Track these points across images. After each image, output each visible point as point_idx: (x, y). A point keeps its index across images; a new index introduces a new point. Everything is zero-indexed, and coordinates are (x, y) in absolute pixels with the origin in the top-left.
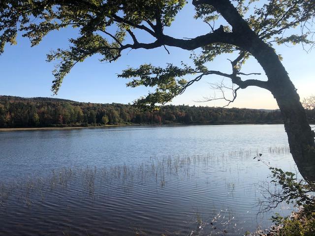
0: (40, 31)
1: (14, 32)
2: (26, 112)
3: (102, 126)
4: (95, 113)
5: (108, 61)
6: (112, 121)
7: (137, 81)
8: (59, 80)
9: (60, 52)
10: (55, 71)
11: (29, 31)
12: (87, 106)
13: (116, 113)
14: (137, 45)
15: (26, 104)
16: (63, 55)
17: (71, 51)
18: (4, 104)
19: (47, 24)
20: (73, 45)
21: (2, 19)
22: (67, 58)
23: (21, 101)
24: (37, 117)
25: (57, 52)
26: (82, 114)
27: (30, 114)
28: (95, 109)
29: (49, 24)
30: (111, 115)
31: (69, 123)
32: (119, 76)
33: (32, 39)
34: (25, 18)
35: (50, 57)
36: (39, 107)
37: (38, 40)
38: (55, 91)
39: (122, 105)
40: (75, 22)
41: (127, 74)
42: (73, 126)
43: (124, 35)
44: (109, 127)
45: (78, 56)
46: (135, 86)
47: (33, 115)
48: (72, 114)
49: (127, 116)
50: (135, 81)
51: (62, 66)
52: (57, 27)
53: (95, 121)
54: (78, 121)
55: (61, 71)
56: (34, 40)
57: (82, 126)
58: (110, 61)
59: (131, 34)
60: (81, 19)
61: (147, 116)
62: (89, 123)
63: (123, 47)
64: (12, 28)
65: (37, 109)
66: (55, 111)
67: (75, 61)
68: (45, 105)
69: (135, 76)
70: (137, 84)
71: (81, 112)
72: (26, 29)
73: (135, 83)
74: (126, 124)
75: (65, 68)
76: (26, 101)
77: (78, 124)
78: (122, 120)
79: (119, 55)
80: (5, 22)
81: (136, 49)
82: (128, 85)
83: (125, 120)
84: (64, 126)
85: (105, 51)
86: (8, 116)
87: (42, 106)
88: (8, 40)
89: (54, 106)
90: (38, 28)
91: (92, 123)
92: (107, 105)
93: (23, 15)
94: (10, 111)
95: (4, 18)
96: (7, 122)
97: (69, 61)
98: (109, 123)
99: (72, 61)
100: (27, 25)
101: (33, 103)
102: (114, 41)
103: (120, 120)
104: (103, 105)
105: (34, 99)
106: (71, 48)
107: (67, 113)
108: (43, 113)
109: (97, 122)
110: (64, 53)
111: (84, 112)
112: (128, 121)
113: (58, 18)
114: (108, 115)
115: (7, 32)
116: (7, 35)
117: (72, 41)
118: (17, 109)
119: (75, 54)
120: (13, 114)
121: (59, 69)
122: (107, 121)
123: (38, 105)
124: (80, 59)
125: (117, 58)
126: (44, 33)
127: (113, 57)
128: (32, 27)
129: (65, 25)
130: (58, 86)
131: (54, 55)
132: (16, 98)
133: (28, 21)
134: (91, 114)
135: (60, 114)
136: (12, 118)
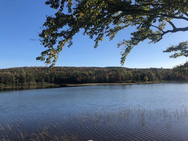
0: (114, 32)
1: (102, 35)
2: (102, 75)
3: (144, 83)
4: (139, 74)
5: (154, 42)
6: (151, 79)
7: (178, 54)
8: (125, 57)
9: (124, 42)
10: (122, 52)
11: (109, 32)
12: (134, 71)
13: (153, 74)
14: (175, 30)
15: (102, 71)
16: (126, 43)
17: (130, 40)
18: (92, 71)
19: (118, 27)
20: (133, 36)
21: (97, 29)
22: (129, 44)
23: (100, 69)
24: (108, 77)
25: (123, 41)
26: (132, 75)
27: (104, 76)
28: (139, 72)
29: (119, 27)
30: (149, 75)
31: (124, 80)
32: (164, 52)
33: (110, 36)
34: (107, 26)
35: (119, 45)
36: (108, 72)
37: (113, 36)
38: (122, 63)
39: (157, 69)
40: (133, 23)
41: (170, 50)
42: (127, 82)
43: (165, 25)
44: (149, 83)
45: (135, 43)
46: (176, 57)
47: (106, 77)
48: (126, 76)
49: (161, 76)
50: (176, 54)
51: (126, 49)
52: (123, 28)
53: (140, 79)
54: (130, 79)
55: (125, 52)
56: (111, 37)
57: (132, 82)
58: (155, 43)
59: (171, 23)
60: (137, 20)
61: (176, 76)
62: (136, 81)
63: (165, 33)
64: (101, 33)
65: (107, 73)
66: (117, 74)
67: (133, 45)
68: (111, 71)
69: (176, 51)
70: (178, 56)
71: (131, 74)
72: (108, 32)
73: (176, 55)
74: (161, 81)
75: (128, 50)
76: (102, 69)
77: (129, 81)
78: (157, 79)
79: (161, 38)
80: (99, 30)
81: (175, 32)
82: (171, 57)
83: (159, 79)
84: (122, 83)
85: (152, 37)
86: (94, 77)
87: (110, 71)
88: (100, 39)
89: (116, 71)
90: (113, 30)
91: (138, 81)
92: (147, 69)
93: (107, 25)
94: (95, 74)
95: (98, 28)
96: (94, 80)
97: (130, 45)
98: (148, 81)
99: (132, 45)
100: (108, 30)
101: (105, 70)
102: (158, 30)
103: (156, 79)
104: (144, 70)
105: (106, 67)
106: (131, 38)
107: (123, 75)
108: (111, 75)
109: (141, 80)
110: (126, 42)
111: (133, 74)
112: (162, 79)
113: (124, 22)
114: (148, 75)
115: (99, 35)
116: (99, 37)
117: (132, 34)
118: (98, 73)
119: (133, 41)
120: (96, 76)
121: (124, 51)
122: (147, 79)
123: (108, 71)
124: (136, 44)
125: (159, 40)
126: (116, 32)
127: (157, 40)
128: (111, 30)
129: (127, 26)
130: (124, 61)
131: (121, 43)
132: (98, 68)
133: (109, 28)
134: (137, 75)
135: (119, 76)
136: (96, 78)
